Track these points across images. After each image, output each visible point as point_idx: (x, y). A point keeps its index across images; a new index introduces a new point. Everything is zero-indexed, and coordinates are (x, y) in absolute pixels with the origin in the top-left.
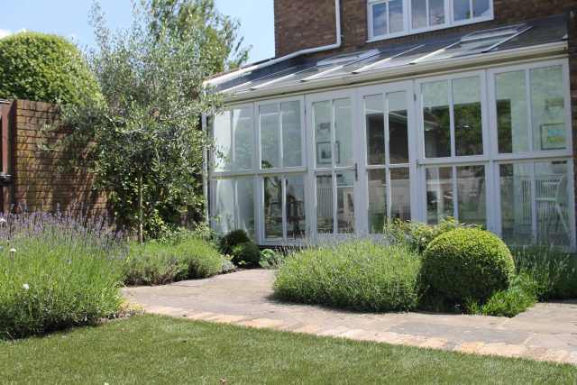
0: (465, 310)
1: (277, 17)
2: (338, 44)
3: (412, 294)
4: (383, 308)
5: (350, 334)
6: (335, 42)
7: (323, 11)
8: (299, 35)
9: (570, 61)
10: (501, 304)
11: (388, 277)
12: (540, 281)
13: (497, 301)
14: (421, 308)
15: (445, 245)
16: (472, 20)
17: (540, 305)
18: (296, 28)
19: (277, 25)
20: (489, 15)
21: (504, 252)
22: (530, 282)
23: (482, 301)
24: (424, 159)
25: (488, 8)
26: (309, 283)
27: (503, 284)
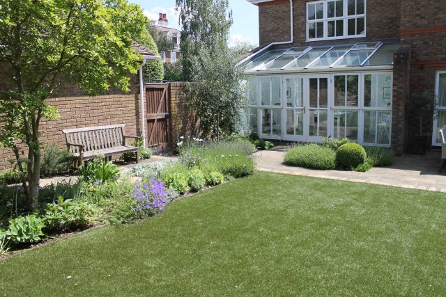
0: (350, 170)
1: (260, 24)
2: (292, 41)
3: (333, 164)
4: (324, 169)
5: (323, 177)
6: (290, 40)
7: (285, 24)
8: (272, 35)
9: (394, 74)
10: (361, 168)
11: (326, 159)
12: (375, 160)
13: (360, 167)
14: (337, 168)
15: (344, 149)
16: (356, 36)
17: (373, 168)
18: (270, 31)
19: (260, 29)
20: (363, 35)
21: (363, 151)
22: (371, 161)
23: (355, 167)
24: (333, 107)
25: (363, 30)
26: (298, 160)
27: (362, 162)
